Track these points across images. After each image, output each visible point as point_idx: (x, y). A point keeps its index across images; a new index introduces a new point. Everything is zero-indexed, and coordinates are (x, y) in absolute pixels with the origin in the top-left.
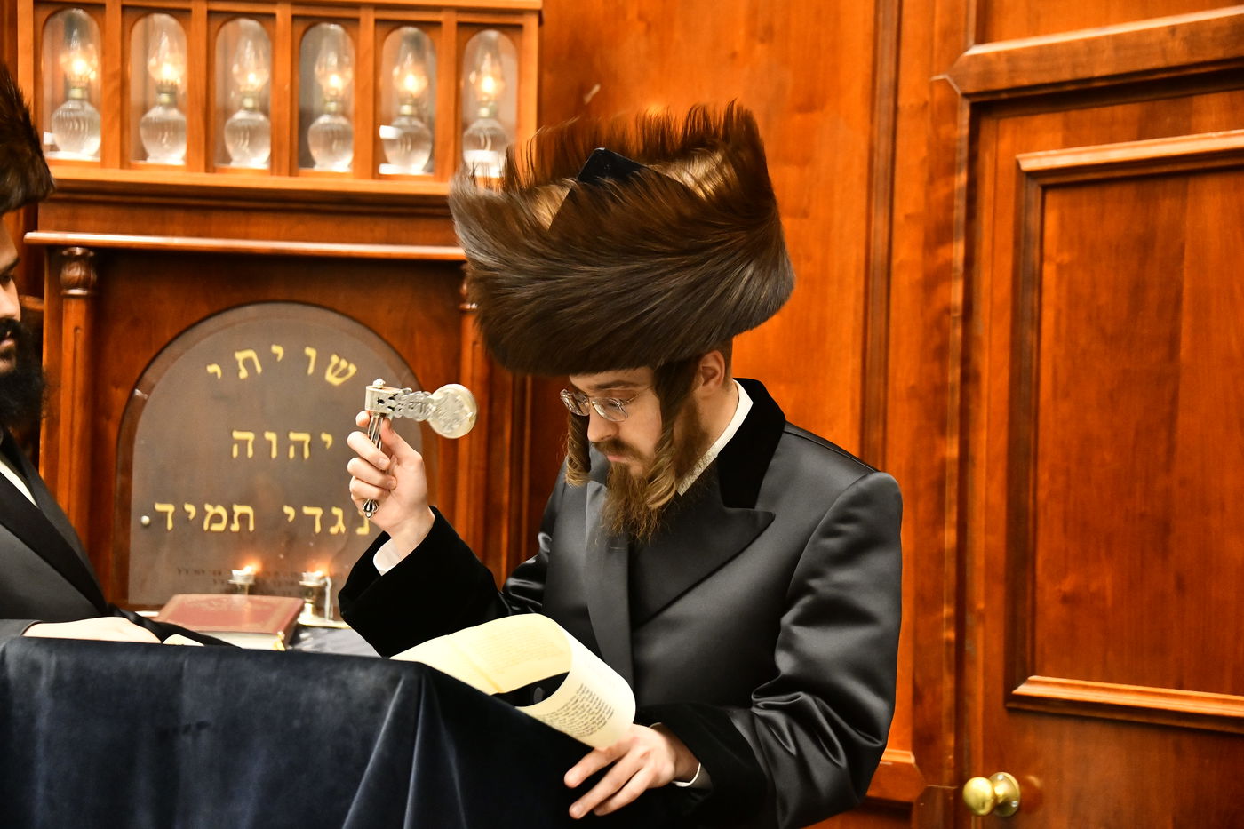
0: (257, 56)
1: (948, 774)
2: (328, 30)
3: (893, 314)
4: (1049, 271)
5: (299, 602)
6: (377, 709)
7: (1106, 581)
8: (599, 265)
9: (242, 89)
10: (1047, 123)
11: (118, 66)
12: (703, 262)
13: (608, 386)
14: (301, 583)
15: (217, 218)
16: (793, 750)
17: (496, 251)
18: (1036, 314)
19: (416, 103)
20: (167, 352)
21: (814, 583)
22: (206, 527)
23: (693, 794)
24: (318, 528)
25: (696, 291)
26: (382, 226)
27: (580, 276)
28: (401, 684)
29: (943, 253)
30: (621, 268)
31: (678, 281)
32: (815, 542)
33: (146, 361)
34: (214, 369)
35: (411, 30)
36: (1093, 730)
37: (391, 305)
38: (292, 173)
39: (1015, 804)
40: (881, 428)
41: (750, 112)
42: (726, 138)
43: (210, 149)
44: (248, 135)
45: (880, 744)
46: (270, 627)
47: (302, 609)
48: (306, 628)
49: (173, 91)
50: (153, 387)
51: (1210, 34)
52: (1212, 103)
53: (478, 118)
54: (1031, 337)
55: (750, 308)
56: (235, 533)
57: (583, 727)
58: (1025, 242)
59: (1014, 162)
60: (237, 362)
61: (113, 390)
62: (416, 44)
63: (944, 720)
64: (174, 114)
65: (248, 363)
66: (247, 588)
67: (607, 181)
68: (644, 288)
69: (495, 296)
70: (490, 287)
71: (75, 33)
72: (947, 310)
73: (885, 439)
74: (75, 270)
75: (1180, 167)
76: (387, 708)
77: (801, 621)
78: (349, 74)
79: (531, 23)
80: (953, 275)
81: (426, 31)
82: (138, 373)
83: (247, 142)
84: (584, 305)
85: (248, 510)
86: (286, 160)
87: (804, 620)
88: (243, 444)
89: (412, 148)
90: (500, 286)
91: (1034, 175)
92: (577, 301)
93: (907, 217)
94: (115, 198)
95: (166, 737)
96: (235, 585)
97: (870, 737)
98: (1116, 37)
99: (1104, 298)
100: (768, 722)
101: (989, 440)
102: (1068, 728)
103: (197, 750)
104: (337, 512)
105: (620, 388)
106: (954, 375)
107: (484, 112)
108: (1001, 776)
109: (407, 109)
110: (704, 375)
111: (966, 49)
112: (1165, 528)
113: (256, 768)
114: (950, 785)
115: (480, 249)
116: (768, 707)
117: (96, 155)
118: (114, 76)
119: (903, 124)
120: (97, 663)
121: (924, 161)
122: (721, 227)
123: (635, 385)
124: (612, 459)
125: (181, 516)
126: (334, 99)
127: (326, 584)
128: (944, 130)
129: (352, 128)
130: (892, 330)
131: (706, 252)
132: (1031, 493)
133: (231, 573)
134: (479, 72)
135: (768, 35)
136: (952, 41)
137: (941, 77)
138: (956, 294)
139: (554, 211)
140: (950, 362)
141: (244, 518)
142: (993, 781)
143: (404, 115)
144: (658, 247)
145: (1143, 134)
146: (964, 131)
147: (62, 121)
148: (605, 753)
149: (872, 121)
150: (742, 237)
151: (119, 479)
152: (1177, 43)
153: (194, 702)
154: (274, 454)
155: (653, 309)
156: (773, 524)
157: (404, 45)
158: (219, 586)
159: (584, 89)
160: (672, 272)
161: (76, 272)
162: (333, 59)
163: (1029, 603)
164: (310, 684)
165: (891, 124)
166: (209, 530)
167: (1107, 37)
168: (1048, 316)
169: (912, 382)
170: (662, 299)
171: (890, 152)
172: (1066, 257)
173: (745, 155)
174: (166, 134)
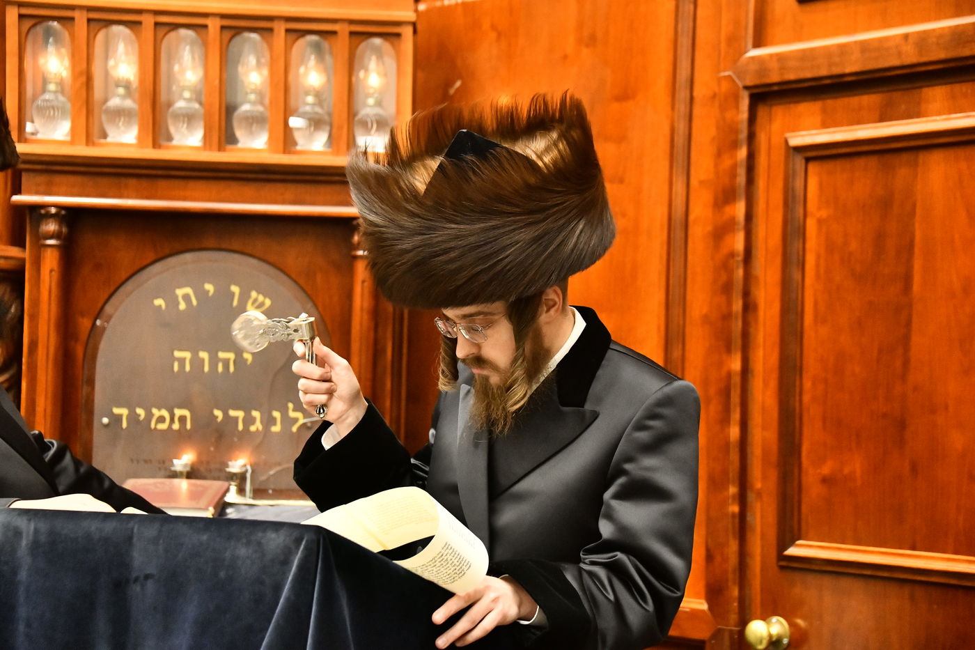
0: (193, 58)
1: (733, 617)
2: (249, 39)
3: (690, 257)
4: (811, 225)
5: (225, 484)
6: (286, 562)
7: (856, 466)
8: (464, 223)
9: (182, 84)
10: (808, 109)
11: (84, 66)
12: (544, 220)
13: (471, 315)
14: (228, 470)
15: (163, 183)
16: (612, 597)
17: (383, 212)
18: (801, 258)
19: (318, 95)
20: (122, 289)
21: (628, 466)
22: (153, 426)
23: (533, 630)
24: (241, 427)
25: (540, 242)
26: (291, 190)
27: (449, 232)
28: (304, 543)
29: (728, 210)
30: (482, 225)
31: (526, 235)
32: (630, 435)
33: (106, 296)
34: (159, 302)
35: (314, 38)
36: (845, 583)
37: (299, 253)
38: (221, 148)
39: (785, 641)
40: (680, 346)
41: (580, 100)
42: (561, 120)
43: (156, 130)
44: (186, 119)
45: (679, 594)
46: (202, 503)
47: (227, 490)
48: (231, 505)
49: (127, 86)
50: (110, 317)
51: (934, 40)
52: (936, 94)
53: (365, 105)
54: (797, 275)
55: (582, 254)
56: (176, 431)
57: (447, 577)
58: (791, 201)
59: (783, 140)
60: (177, 297)
61: (81, 320)
62: (317, 48)
63: (730, 576)
64: (129, 103)
65: (186, 298)
66: (185, 474)
67: (469, 157)
68: (497, 241)
69: (383, 247)
70: (378, 241)
71: (51, 40)
72: (732, 255)
73: (683, 356)
74: (50, 224)
75: (913, 143)
76: (293, 562)
77: (619, 496)
78: (266, 72)
79: (407, 32)
80: (736, 227)
81: (326, 39)
82: (100, 305)
83: (185, 125)
84: (452, 255)
85: (186, 413)
86: (215, 139)
87: (621, 496)
88: (182, 361)
89: (315, 130)
90: (386, 239)
91: (799, 149)
92: (446, 251)
93: (701, 182)
94: (82, 169)
95: (120, 586)
96: (175, 472)
97: (672, 588)
98: (862, 43)
99: (854, 245)
100: (592, 575)
101: (765, 356)
102: (827, 581)
103: (144, 596)
104: (256, 414)
105: (481, 317)
106: (738, 305)
107: (371, 101)
108: (774, 619)
109: (310, 99)
110: (546, 305)
111: (746, 52)
112: (902, 425)
113: (191, 610)
114: (735, 626)
115: (371, 211)
116: (593, 563)
117: (67, 135)
118: (81, 74)
119: (697, 111)
120: (67, 528)
121: (714, 138)
122: (559, 192)
123: (494, 314)
124: (476, 371)
125: (133, 417)
126: (253, 91)
127: (247, 471)
128: (729, 115)
129: (267, 114)
130: (689, 272)
131: (547, 212)
132: (797, 398)
133: (172, 462)
134: (367, 70)
135: (592, 41)
136: (735, 45)
137: (727, 73)
138: (739, 243)
139: (428, 180)
140: (734, 294)
141: (182, 419)
142: (769, 624)
143: (308, 104)
144: (509, 209)
145: (883, 118)
146: (744, 115)
147: (40, 110)
148: (464, 597)
149: (673, 108)
150: (575, 199)
151: (85, 390)
152: (909, 47)
153: (143, 558)
154: (206, 369)
155: (507, 257)
156: (597, 421)
157: (309, 50)
158: (163, 472)
159: (449, 84)
160: (521, 228)
161: (51, 227)
162: (252, 60)
163: (796, 483)
164: (232, 543)
165: (688, 110)
166: (155, 428)
167: (856, 42)
168: (810, 260)
169: (705, 311)
170: (513, 249)
171: (687, 133)
172: (824, 214)
173: (575, 134)
174: (122, 119)
